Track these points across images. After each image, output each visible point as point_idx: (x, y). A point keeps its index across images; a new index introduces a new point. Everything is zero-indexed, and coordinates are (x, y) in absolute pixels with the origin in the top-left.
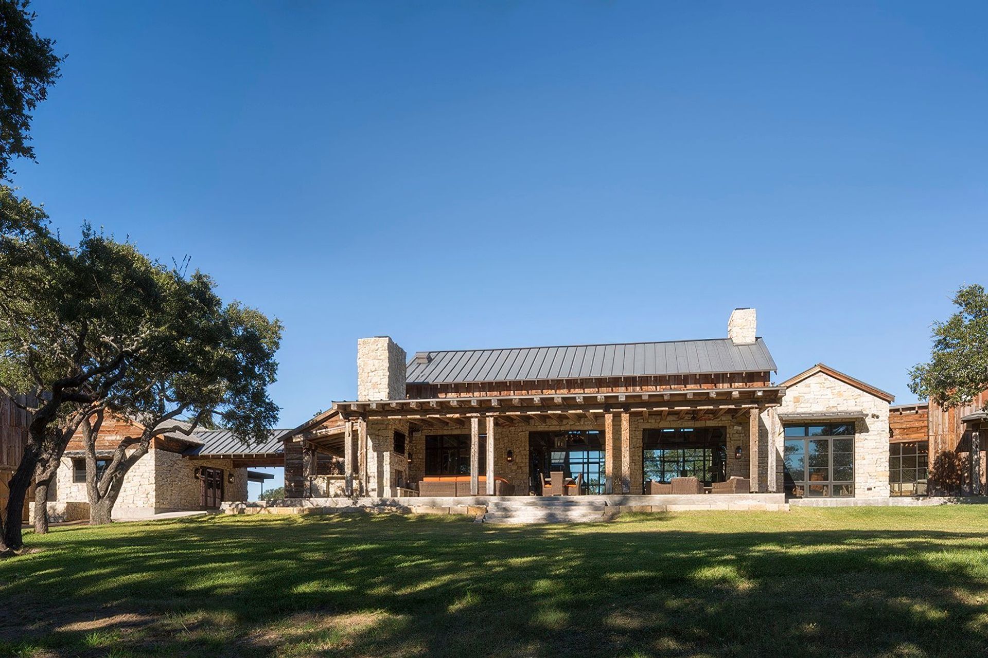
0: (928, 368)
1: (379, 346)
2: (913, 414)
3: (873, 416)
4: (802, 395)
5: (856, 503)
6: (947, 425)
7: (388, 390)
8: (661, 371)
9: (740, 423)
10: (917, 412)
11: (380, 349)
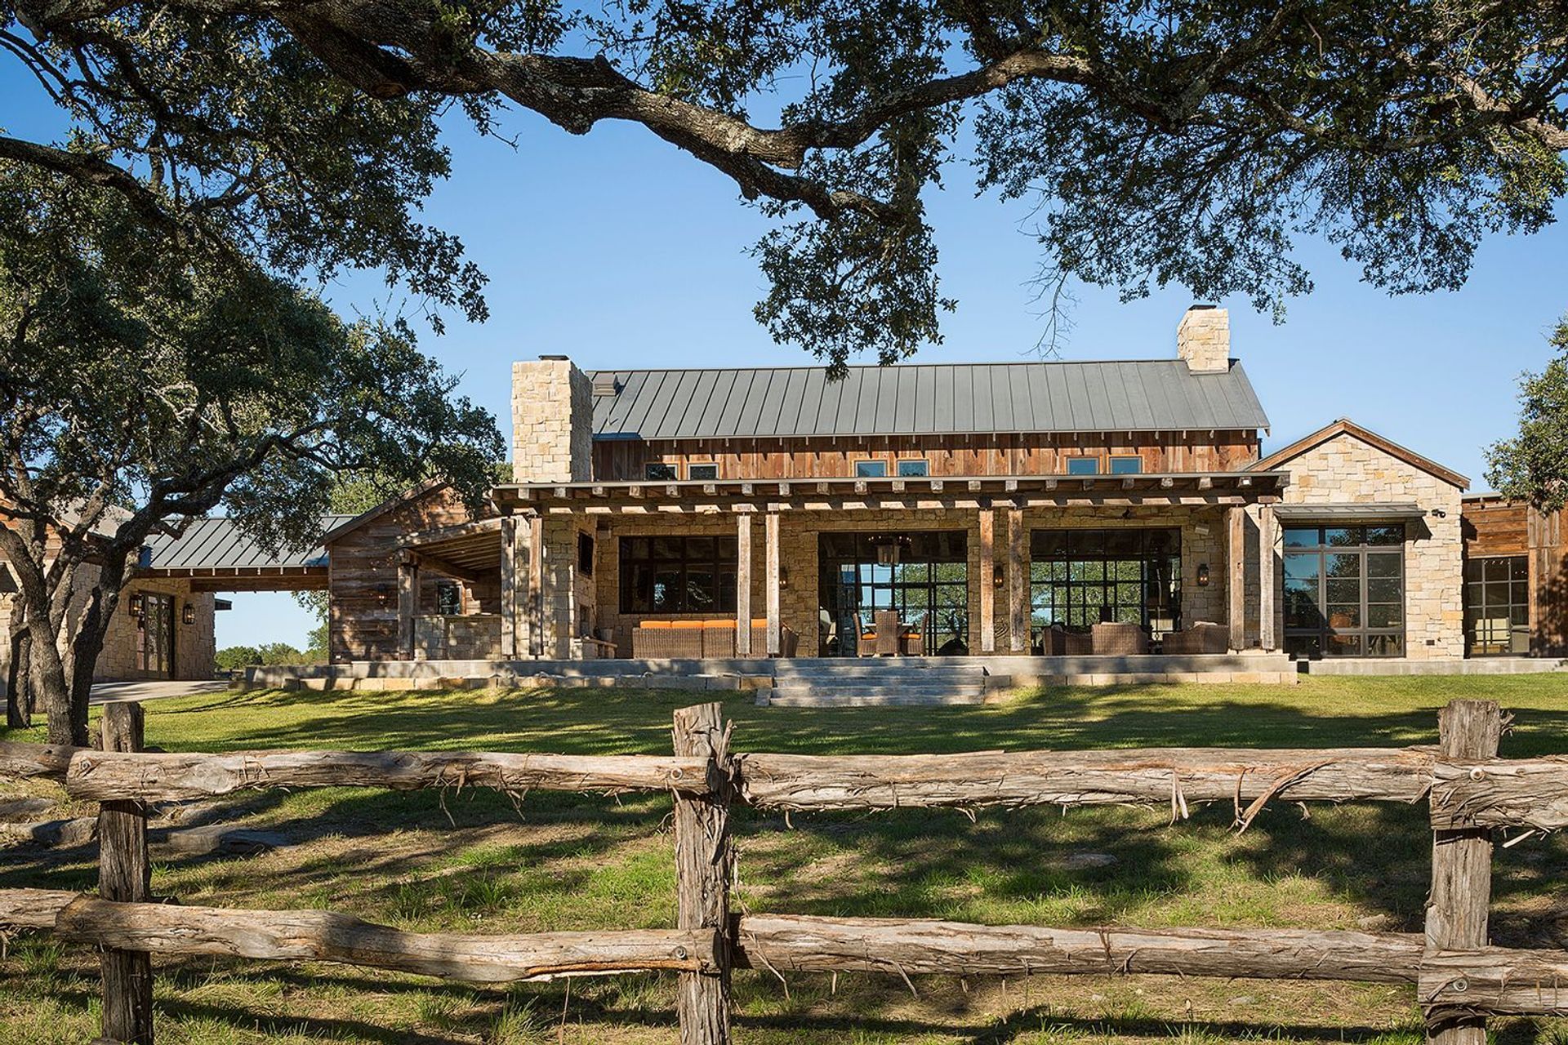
0: (1513, 447)
1: (554, 375)
2: (1502, 509)
3: (1436, 513)
4: (1316, 473)
5: (1408, 668)
6: (1557, 532)
7: (570, 458)
8: (1063, 426)
9: (1206, 522)
10: (1509, 505)
11: (556, 382)
